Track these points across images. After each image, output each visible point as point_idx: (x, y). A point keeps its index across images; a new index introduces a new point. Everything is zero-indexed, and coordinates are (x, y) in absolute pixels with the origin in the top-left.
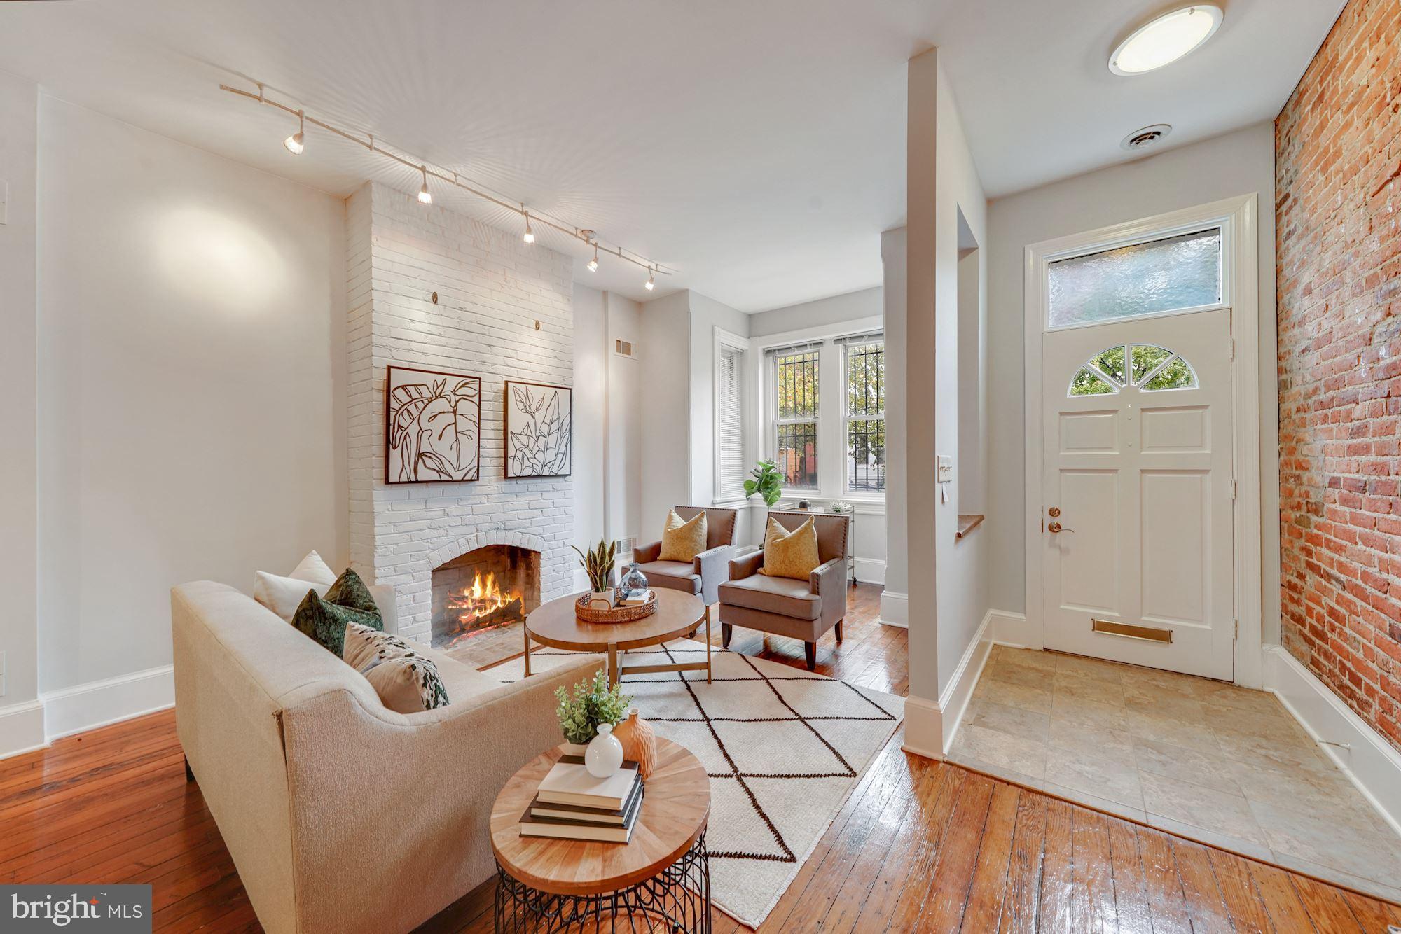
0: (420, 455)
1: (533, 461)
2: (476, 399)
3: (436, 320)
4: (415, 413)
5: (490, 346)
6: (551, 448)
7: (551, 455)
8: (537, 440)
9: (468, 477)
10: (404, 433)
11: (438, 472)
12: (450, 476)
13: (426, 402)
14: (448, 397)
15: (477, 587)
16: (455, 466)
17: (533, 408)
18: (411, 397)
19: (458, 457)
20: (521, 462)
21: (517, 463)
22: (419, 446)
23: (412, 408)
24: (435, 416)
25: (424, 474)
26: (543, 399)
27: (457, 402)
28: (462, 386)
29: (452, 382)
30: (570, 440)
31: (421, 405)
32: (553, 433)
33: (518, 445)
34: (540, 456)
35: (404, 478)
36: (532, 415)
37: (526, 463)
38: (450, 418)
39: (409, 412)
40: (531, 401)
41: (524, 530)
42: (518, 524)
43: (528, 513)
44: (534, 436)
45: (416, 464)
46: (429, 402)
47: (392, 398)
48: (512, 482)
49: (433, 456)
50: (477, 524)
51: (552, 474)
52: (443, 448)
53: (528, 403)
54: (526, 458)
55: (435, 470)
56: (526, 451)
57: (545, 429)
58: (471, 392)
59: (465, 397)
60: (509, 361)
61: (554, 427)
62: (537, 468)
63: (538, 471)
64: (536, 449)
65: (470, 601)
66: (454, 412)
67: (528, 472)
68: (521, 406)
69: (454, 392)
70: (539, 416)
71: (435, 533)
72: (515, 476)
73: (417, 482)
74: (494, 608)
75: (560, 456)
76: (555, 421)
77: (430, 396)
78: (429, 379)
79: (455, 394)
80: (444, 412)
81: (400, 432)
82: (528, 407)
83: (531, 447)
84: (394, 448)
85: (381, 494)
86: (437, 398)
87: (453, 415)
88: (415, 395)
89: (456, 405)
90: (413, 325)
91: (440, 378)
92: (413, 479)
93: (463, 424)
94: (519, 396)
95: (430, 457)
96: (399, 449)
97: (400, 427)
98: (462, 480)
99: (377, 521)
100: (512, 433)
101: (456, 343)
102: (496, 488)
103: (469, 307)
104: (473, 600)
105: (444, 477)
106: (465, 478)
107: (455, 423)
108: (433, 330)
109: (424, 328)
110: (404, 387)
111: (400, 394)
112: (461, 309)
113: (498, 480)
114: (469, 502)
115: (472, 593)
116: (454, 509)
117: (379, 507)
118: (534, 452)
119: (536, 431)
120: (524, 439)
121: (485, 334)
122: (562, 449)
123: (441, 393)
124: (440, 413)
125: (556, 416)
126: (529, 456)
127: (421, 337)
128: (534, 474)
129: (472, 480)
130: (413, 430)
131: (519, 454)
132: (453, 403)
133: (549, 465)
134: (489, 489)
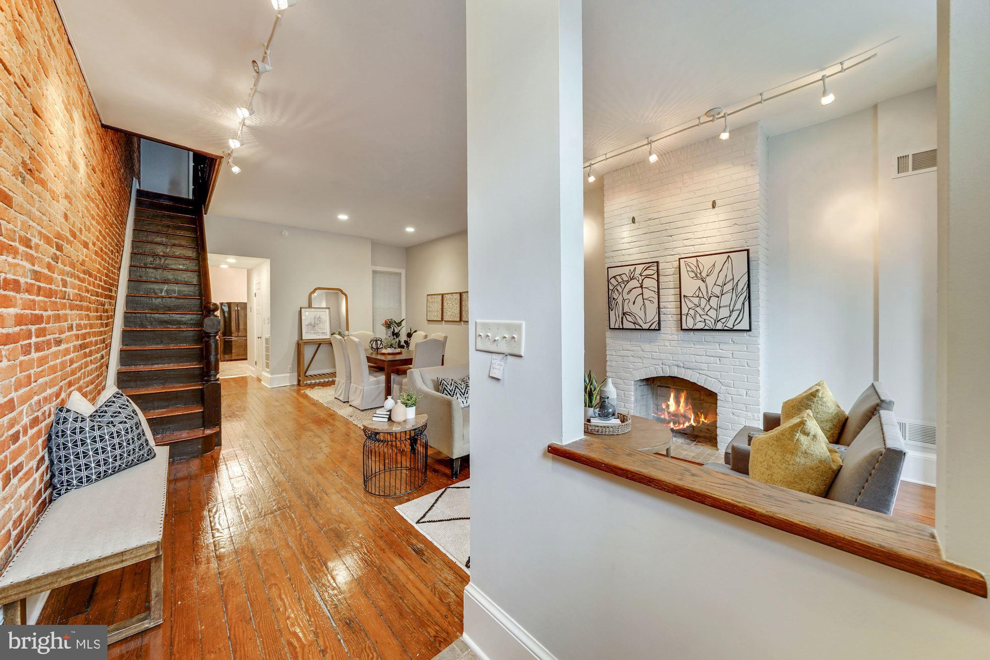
0: (624, 314)
1: (706, 317)
2: (655, 276)
3: (635, 233)
4: (620, 290)
5: (671, 236)
6: (726, 306)
7: (724, 312)
8: (709, 300)
9: (653, 327)
10: (616, 302)
11: (634, 323)
12: (641, 326)
13: (626, 283)
14: (637, 278)
15: (672, 402)
16: (643, 320)
17: (704, 274)
18: (618, 282)
19: (645, 315)
20: (694, 318)
21: (690, 320)
22: (623, 310)
23: (619, 288)
24: (631, 290)
25: (627, 325)
26: (714, 265)
27: (643, 280)
28: (646, 270)
29: (639, 268)
30: (749, 297)
31: (623, 285)
32: (726, 293)
33: (691, 305)
34: (713, 313)
35: (617, 327)
36: (703, 281)
37: (698, 318)
38: (639, 291)
39: (617, 290)
40: (702, 270)
41: (701, 372)
42: (695, 366)
43: (704, 359)
44: (706, 297)
45: (622, 318)
46: (627, 283)
47: (610, 284)
48: (689, 333)
49: (630, 314)
50: (662, 360)
51: (726, 328)
52: (636, 309)
53: (699, 271)
54: (698, 316)
55: (632, 322)
56: (698, 309)
57: (717, 290)
58: (651, 272)
59: (647, 276)
60: (687, 243)
61: (729, 287)
62: (710, 323)
63: (710, 324)
64: (708, 307)
65: (666, 413)
66: (641, 287)
67: (700, 326)
68: (692, 275)
69: (641, 275)
70: (710, 281)
71: (636, 360)
72: (688, 328)
73: (623, 329)
74: (687, 424)
75: (735, 314)
76: (728, 282)
77: (627, 279)
78: (626, 270)
79: (641, 276)
80: (635, 288)
81: (614, 301)
82: (698, 275)
83: (702, 306)
84: (612, 310)
85: (609, 334)
86: (631, 280)
87: (641, 288)
88: (620, 280)
89: (642, 283)
90: (623, 241)
91: (632, 268)
92: (621, 327)
93: (647, 294)
94: (690, 267)
95: (629, 315)
96: (614, 310)
97: (614, 299)
98: (648, 329)
99: (607, 348)
100: (684, 296)
101: (647, 242)
102: (676, 337)
103: (655, 216)
104: (669, 413)
105: (638, 327)
106: (650, 328)
107: (642, 294)
108: (633, 239)
109: (629, 240)
110: (614, 277)
111: (613, 281)
112: (650, 219)
113: (677, 331)
114: (657, 344)
115: (668, 406)
116: (647, 347)
117: (608, 341)
118: (706, 310)
119: (707, 292)
120: (696, 300)
121: (667, 230)
122: (739, 306)
123: (633, 276)
124: (633, 288)
125: (729, 277)
126: (701, 312)
127: (628, 246)
128: (706, 328)
129: (654, 330)
130: (620, 300)
131: (692, 312)
132: (640, 282)
133: (723, 321)
134: (671, 337)
